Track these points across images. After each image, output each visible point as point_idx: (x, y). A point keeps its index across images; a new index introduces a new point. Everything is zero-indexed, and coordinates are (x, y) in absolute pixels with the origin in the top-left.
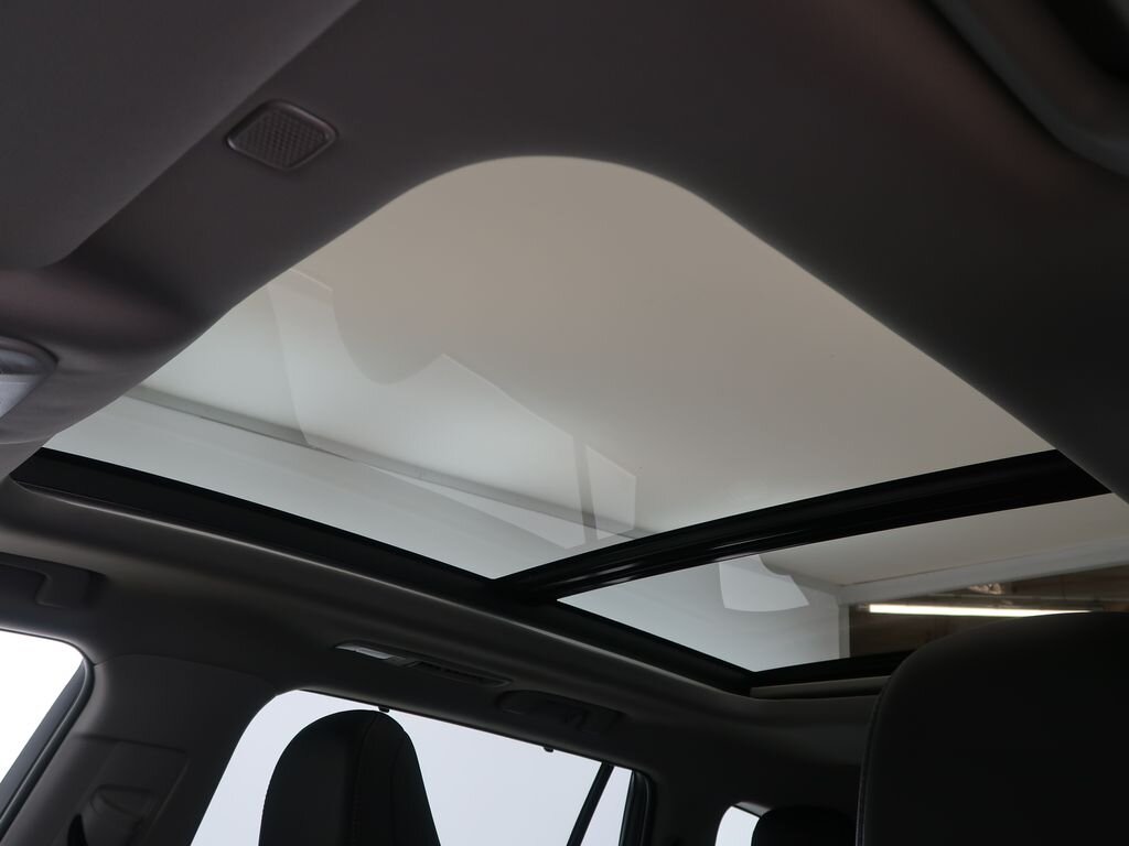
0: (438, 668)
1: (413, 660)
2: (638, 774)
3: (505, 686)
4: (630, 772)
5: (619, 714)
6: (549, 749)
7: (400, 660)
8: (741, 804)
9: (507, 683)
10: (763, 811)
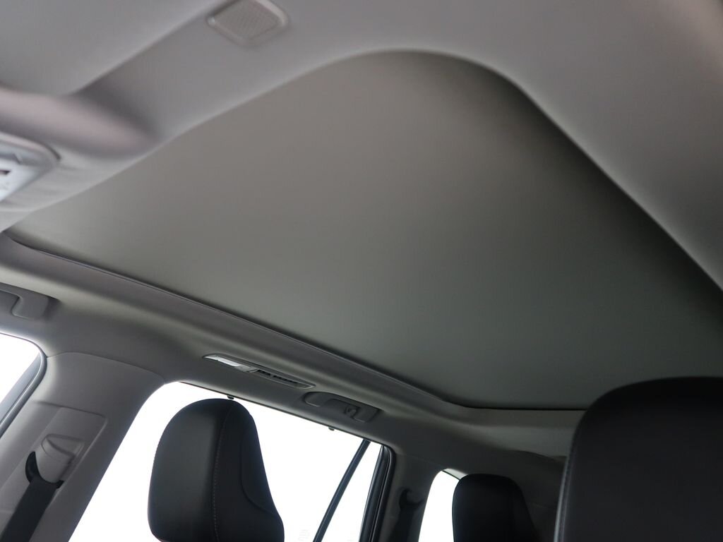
0: (269, 374)
1: (255, 368)
2: (385, 447)
3: (311, 388)
4: (380, 446)
5: (379, 410)
6: (332, 428)
7: (245, 368)
8: (447, 470)
9: (312, 387)
10: (461, 475)
